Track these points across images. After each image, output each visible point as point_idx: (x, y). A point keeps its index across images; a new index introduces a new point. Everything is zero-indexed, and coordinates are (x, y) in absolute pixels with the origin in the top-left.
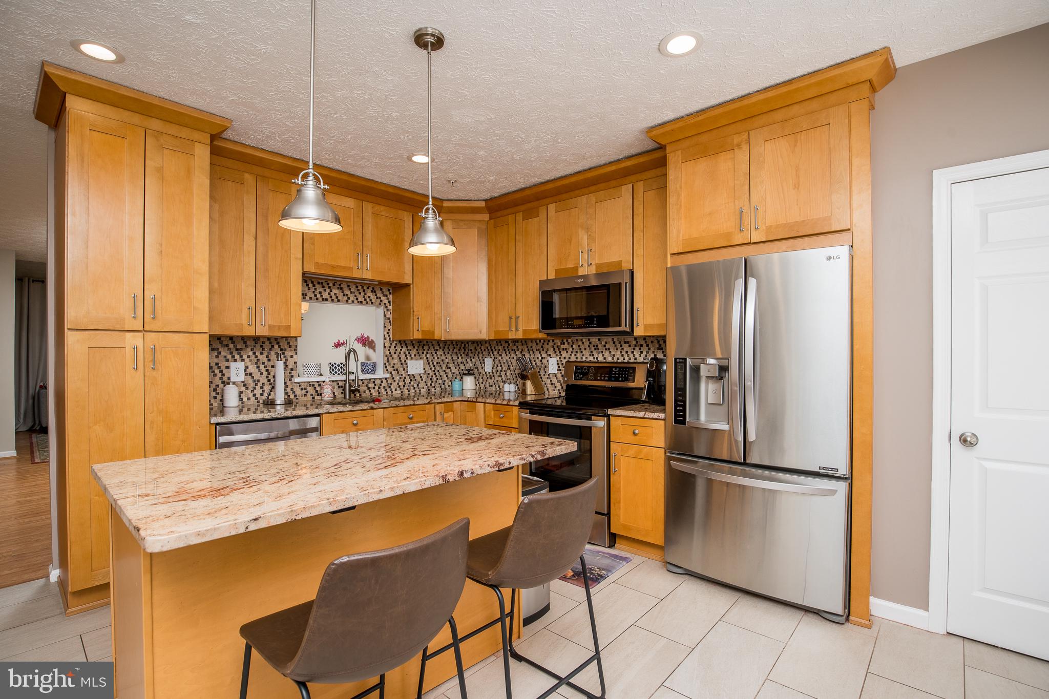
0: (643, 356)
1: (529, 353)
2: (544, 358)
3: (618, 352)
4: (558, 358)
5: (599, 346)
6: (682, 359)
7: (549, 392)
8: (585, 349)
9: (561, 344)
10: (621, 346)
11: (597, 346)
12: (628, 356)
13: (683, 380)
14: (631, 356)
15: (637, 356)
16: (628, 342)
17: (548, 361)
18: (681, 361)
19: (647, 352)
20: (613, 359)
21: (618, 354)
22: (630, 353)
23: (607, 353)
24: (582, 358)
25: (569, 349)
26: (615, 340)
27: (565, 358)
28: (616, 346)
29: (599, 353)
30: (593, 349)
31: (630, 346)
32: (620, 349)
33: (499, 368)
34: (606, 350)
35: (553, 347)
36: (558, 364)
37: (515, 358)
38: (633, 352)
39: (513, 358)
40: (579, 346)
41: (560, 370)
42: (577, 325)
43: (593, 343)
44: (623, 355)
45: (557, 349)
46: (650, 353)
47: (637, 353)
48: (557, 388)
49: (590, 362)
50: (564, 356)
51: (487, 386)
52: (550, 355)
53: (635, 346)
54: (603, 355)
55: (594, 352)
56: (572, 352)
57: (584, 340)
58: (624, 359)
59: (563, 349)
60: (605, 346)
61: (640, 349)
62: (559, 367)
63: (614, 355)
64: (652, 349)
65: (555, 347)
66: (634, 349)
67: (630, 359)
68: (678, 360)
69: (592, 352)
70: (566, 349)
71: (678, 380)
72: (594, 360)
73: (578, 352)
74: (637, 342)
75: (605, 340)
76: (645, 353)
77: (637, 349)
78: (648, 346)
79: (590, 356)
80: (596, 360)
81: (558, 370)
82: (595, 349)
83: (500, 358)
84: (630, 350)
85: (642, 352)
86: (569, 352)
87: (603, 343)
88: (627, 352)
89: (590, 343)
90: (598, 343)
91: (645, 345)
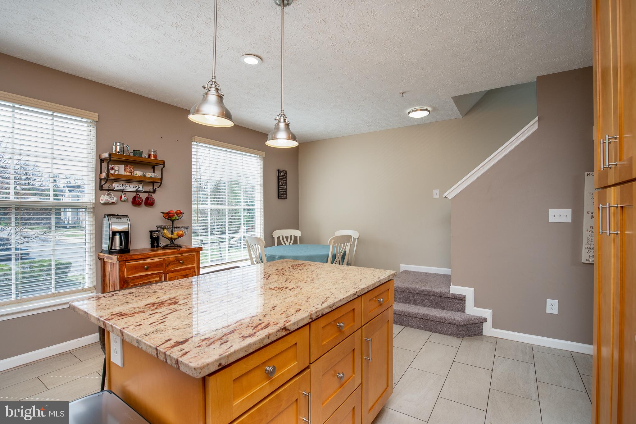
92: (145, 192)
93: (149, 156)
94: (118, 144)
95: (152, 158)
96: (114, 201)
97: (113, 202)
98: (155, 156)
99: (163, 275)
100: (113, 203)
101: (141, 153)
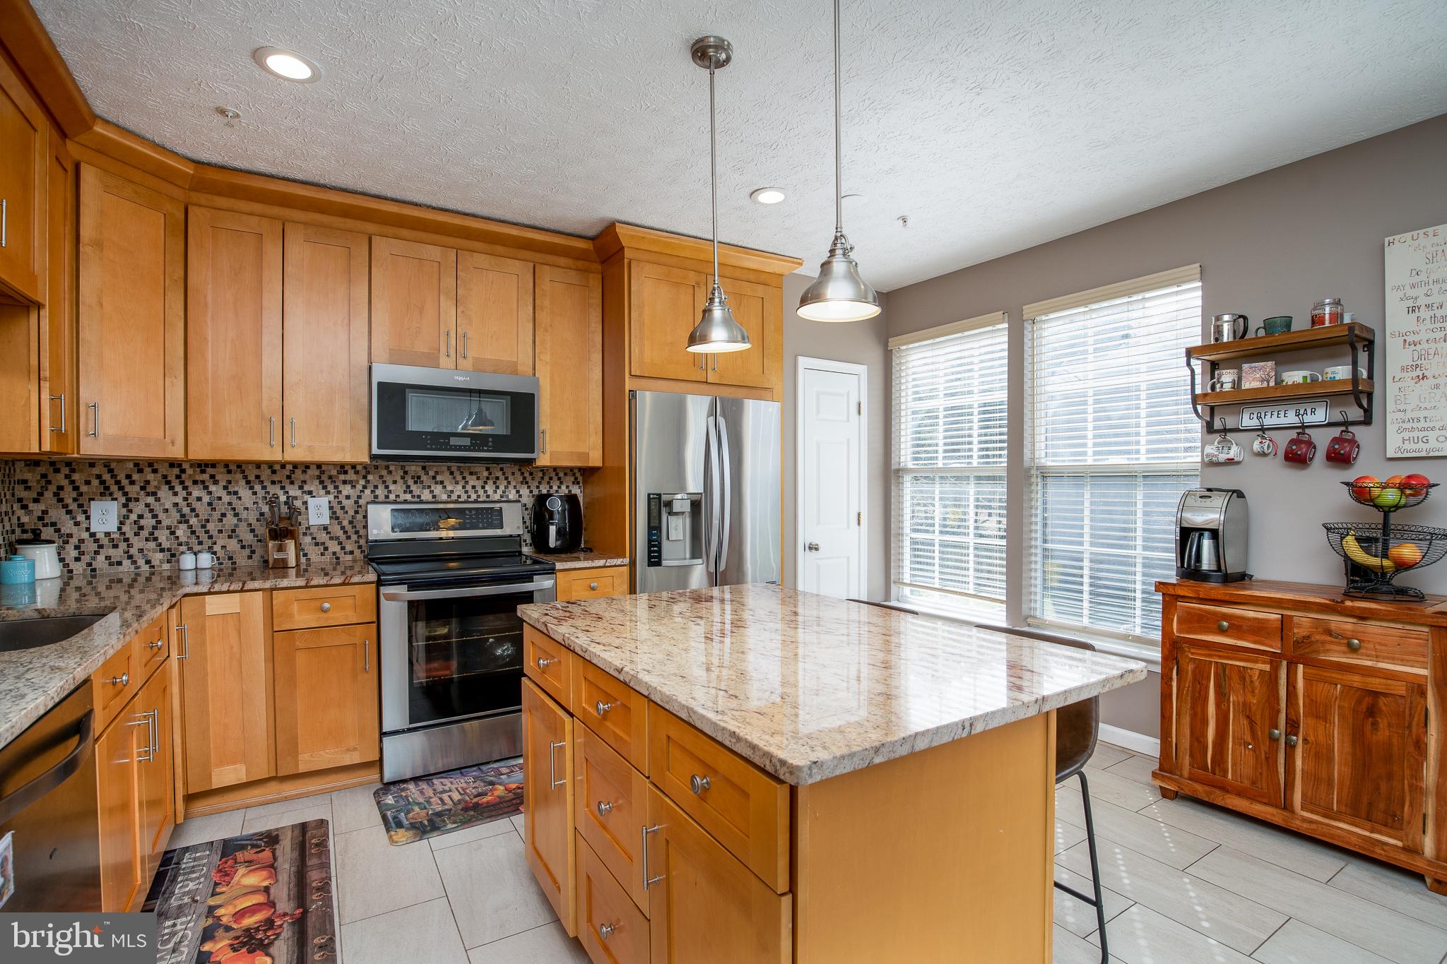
0: (499, 492)
1: (251, 488)
2: (295, 498)
3: (459, 487)
4: (331, 497)
5: (424, 478)
6: (657, 495)
7: (308, 560)
8: (395, 482)
9: (339, 473)
10: (464, 478)
11: (419, 477)
12: (476, 492)
13: (657, 518)
14: (481, 492)
15: (490, 492)
16: (476, 473)
17: (305, 503)
18: (655, 496)
19: (506, 487)
20: (449, 496)
21: (458, 490)
22: (478, 488)
23: (438, 489)
24: (387, 497)
25: (357, 482)
26: (454, 469)
27: (348, 497)
28: (454, 478)
29: (424, 488)
30: (411, 482)
31: (478, 478)
32: (462, 483)
33: (148, 522)
34: (436, 483)
35: (319, 477)
36: (331, 508)
37: (206, 499)
38: (483, 487)
39: (199, 499)
40: (381, 477)
41: (337, 518)
42: (455, 446)
43: (411, 473)
44: (466, 492)
45: (328, 483)
46: (510, 489)
47: (490, 488)
48: (331, 550)
49: (406, 502)
50: (345, 493)
51: (100, 562)
52: (310, 493)
53: (488, 478)
54: (432, 492)
55: (413, 487)
56: (365, 487)
57: (392, 468)
58: (469, 497)
59: (345, 482)
60: (434, 478)
61: (495, 483)
62: (334, 513)
63: (452, 492)
64: (513, 483)
65: (324, 477)
66: (486, 483)
67: (478, 496)
68: (652, 496)
69: (408, 487)
70: (351, 482)
71: (652, 518)
72: (413, 500)
73: (379, 487)
74: (490, 474)
75: (435, 469)
76: (502, 488)
77: (490, 482)
78: (506, 478)
79: (405, 492)
80: (416, 499)
81: (331, 518)
82: (416, 483)
83: (150, 500)
84: (478, 484)
85: (497, 487)
86: (359, 487)
87: (431, 473)
88: (474, 487)
89: (406, 473)
90: (422, 473)
91: (502, 477)
92: (1330, 425)
93: (1316, 320)
94: (1226, 318)
95: (1327, 324)
96: (1231, 456)
97: (1228, 459)
98: (1336, 317)
99: (1284, 663)
100: (1231, 462)
101: (1288, 322)
